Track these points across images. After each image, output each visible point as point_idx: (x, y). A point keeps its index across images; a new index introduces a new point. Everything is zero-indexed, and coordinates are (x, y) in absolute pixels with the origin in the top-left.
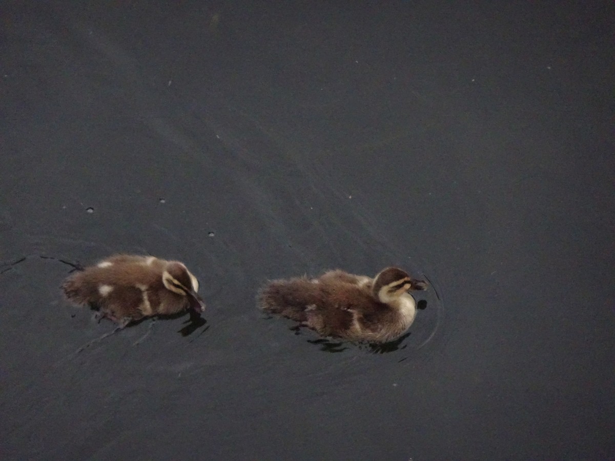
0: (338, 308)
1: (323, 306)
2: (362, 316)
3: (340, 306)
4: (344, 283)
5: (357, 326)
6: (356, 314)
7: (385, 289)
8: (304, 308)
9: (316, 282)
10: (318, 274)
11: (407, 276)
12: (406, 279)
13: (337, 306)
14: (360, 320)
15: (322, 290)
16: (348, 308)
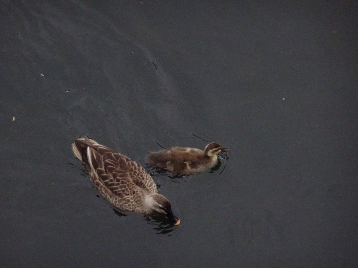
0: (180, 162)
1: (173, 162)
2: (191, 163)
3: (180, 160)
4: (181, 151)
5: (189, 167)
6: (187, 163)
7: (210, 151)
8: (165, 163)
9: (169, 152)
10: (169, 148)
11: (220, 147)
12: (219, 148)
13: (179, 161)
14: (190, 165)
15: (173, 155)
16: (184, 161)
